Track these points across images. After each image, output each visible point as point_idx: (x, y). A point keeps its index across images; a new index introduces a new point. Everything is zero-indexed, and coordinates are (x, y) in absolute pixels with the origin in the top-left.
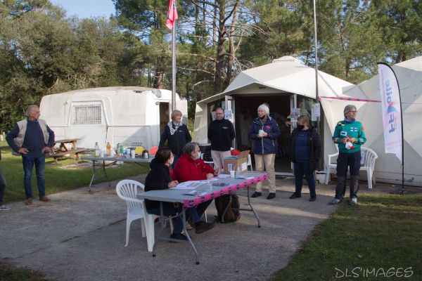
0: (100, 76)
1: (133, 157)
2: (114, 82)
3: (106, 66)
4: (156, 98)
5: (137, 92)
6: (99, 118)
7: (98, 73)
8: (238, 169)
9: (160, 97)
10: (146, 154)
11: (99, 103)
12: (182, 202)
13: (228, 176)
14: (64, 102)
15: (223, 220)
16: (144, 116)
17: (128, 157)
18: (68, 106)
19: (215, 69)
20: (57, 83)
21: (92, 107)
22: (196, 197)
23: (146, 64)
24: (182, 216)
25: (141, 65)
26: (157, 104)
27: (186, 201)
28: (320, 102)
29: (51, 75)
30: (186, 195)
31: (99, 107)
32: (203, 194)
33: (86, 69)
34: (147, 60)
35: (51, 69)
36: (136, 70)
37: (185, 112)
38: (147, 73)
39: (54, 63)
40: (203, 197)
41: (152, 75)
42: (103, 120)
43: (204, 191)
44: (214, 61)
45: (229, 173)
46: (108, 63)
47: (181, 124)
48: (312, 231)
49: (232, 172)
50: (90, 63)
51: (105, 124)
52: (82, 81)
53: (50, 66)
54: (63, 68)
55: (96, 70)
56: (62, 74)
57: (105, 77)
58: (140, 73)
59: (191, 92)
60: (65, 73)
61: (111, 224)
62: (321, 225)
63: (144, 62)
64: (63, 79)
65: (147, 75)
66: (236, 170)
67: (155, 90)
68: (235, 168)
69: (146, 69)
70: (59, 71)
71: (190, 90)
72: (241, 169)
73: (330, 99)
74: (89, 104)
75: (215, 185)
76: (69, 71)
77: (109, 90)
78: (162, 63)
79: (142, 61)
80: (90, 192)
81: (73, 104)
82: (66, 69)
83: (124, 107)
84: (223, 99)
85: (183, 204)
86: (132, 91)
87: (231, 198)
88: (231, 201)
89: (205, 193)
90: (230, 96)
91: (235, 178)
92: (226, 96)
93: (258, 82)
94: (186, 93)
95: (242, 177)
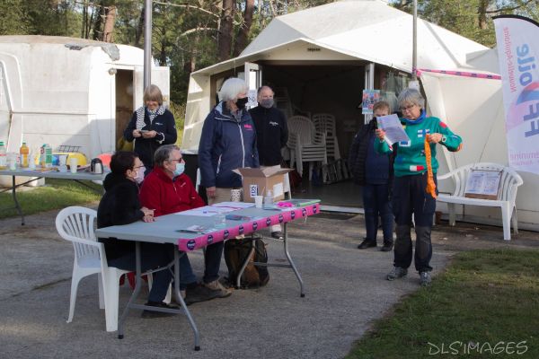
1: (74, 170)
2: (16, 24)
4: (110, 60)
5: (72, 48)
8: (269, 193)
9: (116, 59)
10: (98, 166)
12: (176, 243)
13: (252, 204)
15: (239, 285)
16: (87, 94)
17: (63, 170)
19: (220, 6)
22: (199, 236)
24: (173, 268)
26: (110, 73)
27: (182, 241)
28: (419, 79)
30: (182, 231)
32: (211, 231)
36: (59, 1)
37: (166, 91)
38: (81, 6)
40: (211, 237)
41: (90, 10)
42: (2, 99)
43: (213, 227)
45: (253, 201)
47: (161, 112)
48: (395, 305)
49: (259, 199)
51: (6, 109)
59: (169, 49)
61: (37, 288)
62: (412, 296)
65: (80, 11)
66: (265, 195)
67: (108, 45)
68: (262, 191)
71: (169, 44)
72: (272, 193)
73: (439, 74)
75: (229, 218)
83: (45, 75)
84: (242, 69)
85: (177, 246)
86: (62, 45)
87: (254, 244)
88: (253, 249)
89: (214, 230)
90: (255, 62)
91: (264, 208)
92: (246, 63)
93: (306, 37)
94: (160, 49)
95: (275, 207)
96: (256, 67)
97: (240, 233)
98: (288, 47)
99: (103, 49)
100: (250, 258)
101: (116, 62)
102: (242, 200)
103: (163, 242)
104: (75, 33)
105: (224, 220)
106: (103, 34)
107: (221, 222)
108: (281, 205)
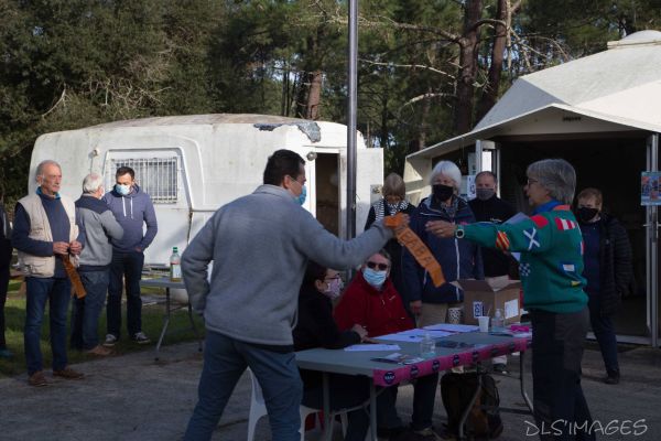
0: (166, 84)
2: (201, 99)
3: (182, 59)
4: (309, 142)
5: (263, 128)
6: (173, 191)
7: (163, 77)
8: (498, 313)
9: (317, 140)
11: (174, 154)
12: (371, 375)
13: (475, 328)
14: (91, 150)
15: (462, 434)
18: (98, 161)
19: (457, 63)
20: (62, 99)
21: (154, 164)
22: (400, 366)
23: (278, 50)
25: (265, 53)
26: (308, 158)
27: (377, 373)
29: (47, 81)
30: (379, 360)
31: (171, 165)
32: (415, 361)
33: (133, 66)
34: (281, 40)
35: (48, 64)
36: (254, 67)
37: (378, 180)
38: (281, 72)
39: (55, 51)
40: (415, 367)
41: (292, 77)
42: (181, 194)
43: (419, 355)
44: (456, 41)
45: (476, 323)
46: (187, 49)
49: (484, 321)
50: (143, 51)
51: (186, 206)
52: (124, 96)
53: (45, 58)
54: (78, 63)
55: (158, 68)
56: (75, 80)
57: (180, 85)
58: (261, 72)
59: (391, 122)
60: (81, 76)
63: (274, 45)
64: (77, 92)
65: (280, 78)
66: (492, 315)
67: (306, 123)
68: (489, 310)
69: (278, 65)
70: (66, 69)
71: (392, 117)
72: (503, 314)
74: (150, 156)
75: (441, 344)
76: (93, 71)
77: (196, 122)
78: (320, 48)
79: (269, 41)
80: (158, 362)
81: (110, 156)
82: (84, 65)
83: (230, 163)
84: (472, 149)
85: (372, 379)
86: (251, 125)
87: (480, 381)
88: (480, 388)
89: (420, 360)
90: (491, 139)
91: (490, 333)
92: (478, 141)
93: (562, 102)
94: (381, 124)
95: (506, 331)
96: (492, 145)
97: (455, 365)
98: (536, 117)
99: (300, 128)
100: (476, 399)
101: (317, 144)
102: (463, 321)
103: (354, 374)
104: (274, 108)
105: (433, 347)
106: (307, 108)
107: (430, 349)
108: (514, 328)
